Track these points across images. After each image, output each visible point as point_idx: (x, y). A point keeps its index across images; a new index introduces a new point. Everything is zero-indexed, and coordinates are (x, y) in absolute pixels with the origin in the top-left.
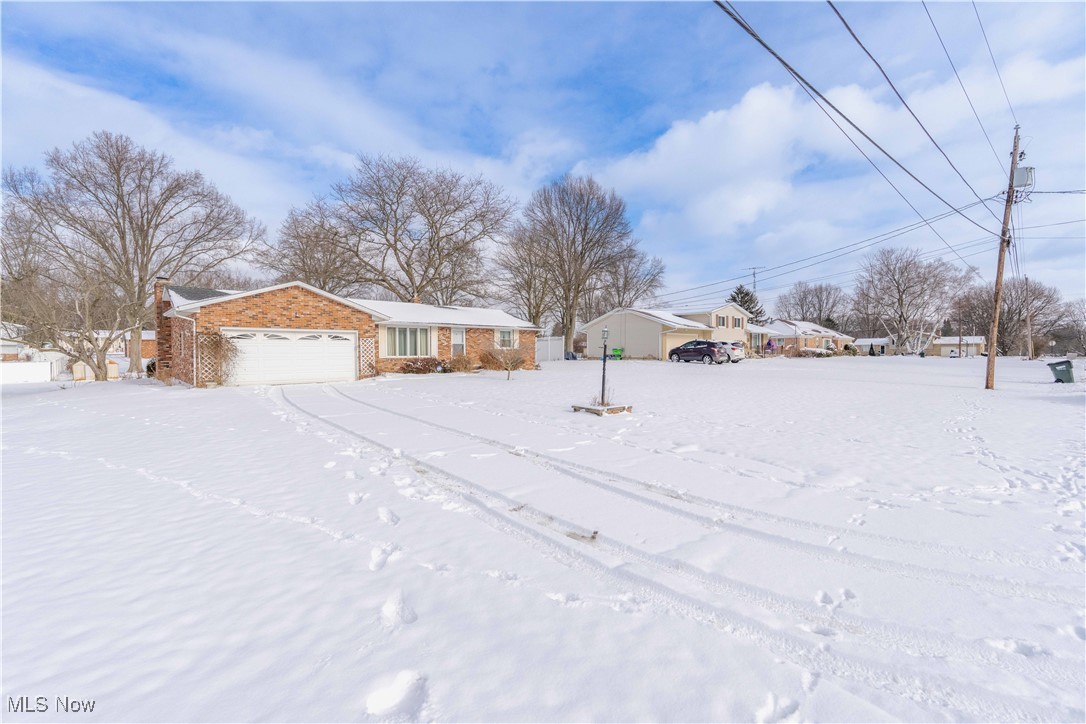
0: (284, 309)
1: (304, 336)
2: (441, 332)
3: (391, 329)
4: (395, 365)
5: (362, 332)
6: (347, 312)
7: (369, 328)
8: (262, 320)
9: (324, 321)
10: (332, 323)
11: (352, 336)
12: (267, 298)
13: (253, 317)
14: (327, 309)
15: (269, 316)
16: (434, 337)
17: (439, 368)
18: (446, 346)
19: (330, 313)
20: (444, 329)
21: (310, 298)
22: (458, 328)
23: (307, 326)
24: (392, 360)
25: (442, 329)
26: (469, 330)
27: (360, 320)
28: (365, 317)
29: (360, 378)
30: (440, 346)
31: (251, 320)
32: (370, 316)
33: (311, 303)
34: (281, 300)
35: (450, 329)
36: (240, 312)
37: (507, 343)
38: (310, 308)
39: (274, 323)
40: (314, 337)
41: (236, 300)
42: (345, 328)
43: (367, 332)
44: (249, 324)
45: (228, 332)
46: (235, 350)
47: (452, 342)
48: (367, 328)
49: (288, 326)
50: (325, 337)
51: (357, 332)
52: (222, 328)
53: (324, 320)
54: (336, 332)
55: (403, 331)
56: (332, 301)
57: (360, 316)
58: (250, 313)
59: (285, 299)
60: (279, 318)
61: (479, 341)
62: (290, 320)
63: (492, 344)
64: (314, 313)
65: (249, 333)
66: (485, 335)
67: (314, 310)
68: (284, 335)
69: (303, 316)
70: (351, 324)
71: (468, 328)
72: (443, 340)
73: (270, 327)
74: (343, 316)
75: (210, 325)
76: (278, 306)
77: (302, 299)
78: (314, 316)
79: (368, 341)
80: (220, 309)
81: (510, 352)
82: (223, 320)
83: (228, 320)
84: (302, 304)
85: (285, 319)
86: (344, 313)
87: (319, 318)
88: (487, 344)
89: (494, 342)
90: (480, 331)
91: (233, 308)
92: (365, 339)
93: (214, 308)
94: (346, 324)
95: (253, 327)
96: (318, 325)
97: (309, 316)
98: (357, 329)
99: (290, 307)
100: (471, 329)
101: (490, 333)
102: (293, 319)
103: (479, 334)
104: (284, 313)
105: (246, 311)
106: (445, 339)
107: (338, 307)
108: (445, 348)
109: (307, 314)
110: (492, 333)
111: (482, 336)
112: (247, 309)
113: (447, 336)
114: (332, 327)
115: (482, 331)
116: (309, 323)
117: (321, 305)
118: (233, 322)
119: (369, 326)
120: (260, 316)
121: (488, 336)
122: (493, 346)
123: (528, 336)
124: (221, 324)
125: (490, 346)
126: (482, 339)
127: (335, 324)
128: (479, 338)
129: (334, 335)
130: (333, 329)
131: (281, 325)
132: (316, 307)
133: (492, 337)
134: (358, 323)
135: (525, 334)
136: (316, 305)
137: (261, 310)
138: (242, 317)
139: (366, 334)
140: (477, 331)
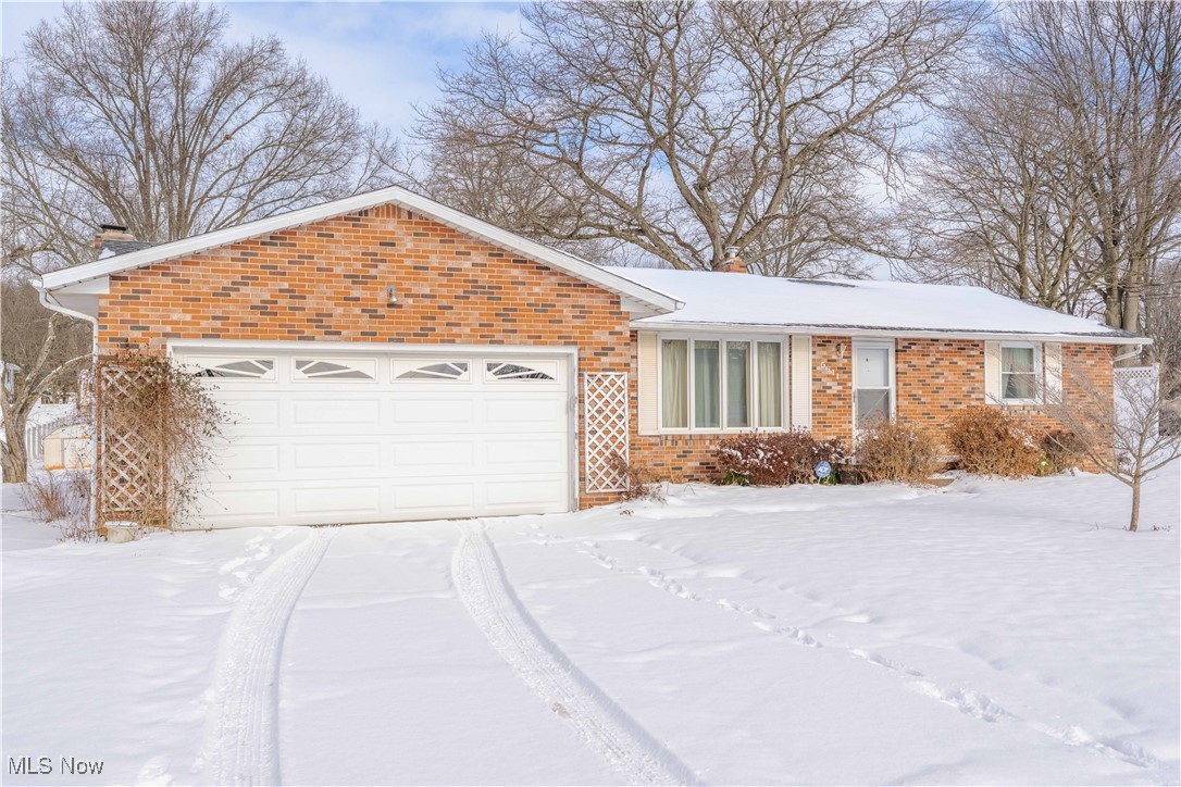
0: (354, 278)
1: (415, 365)
2: (822, 352)
3: (674, 346)
4: (684, 455)
5: (588, 353)
6: (542, 288)
7: (611, 341)
8: (289, 318)
9: (474, 318)
10: (499, 324)
11: (558, 365)
12: (305, 244)
13: (263, 308)
14: (484, 278)
15: (310, 303)
16: (801, 367)
17: (824, 469)
18: (838, 396)
19: (491, 293)
20: (832, 343)
21: (432, 243)
22: (871, 336)
23: (423, 335)
24: (675, 439)
25: (823, 342)
26: (906, 346)
27: (583, 313)
28: (599, 301)
29: (584, 503)
30: (819, 395)
31: (257, 317)
32: (615, 300)
33: (434, 260)
34: (345, 252)
35: (847, 341)
36: (226, 292)
37: (1022, 387)
38: (433, 274)
39: (324, 326)
40: (444, 368)
41: (215, 253)
42: (537, 339)
43: (606, 350)
44: (250, 330)
45: (186, 358)
46: (210, 416)
47: (855, 385)
48: (603, 337)
49: (369, 335)
50: (477, 368)
51: (573, 350)
52: (171, 344)
53: (473, 313)
54: (510, 352)
55: (708, 351)
56: (498, 253)
57: (584, 299)
58: (255, 294)
59: (358, 249)
60: (340, 310)
61: (936, 381)
62: (373, 314)
63: (978, 388)
64: (444, 291)
65: (252, 359)
66: (955, 360)
67: (444, 280)
68: (354, 365)
69: (411, 301)
70: (556, 327)
71: (905, 339)
72: (829, 376)
73: (312, 338)
74: (532, 300)
75: (138, 334)
76: (338, 270)
77: (410, 245)
78: (445, 302)
79: (606, 383)
80: (168, 281)
81: (1034, 413)
82: (175, 317)
83: (188, 317)
84: (408, 262)
85: (357, 311)
86: (536, 289)
87: (459, 306)
88: (964, 389)
89: (984, 381)
90: (941, 348)
91: (202, 280)
92: (599, 375)
93: (149, 280)
94: (540, 326)
95: (263, 338)
96: (455, 330)
97: (427, 302)
98: (576, 343)
99: (373, 272)
100: (912, 342)
101: (972, 353)
102: (381, 311)
103: (938, 355)
104: (354, 294)
105: (243, 289)
106: (832, 372)
107: (515, 272)
108: (834, 403)
109: (424, 296)
110: (978, 353)
111: (947, 363)
112: (246, 280)
113: (841, 365)
114: (498, 336)
115: (948, 348)
116: (430, 324)
117: (467, 265)
118: (204, 324)
119: (611, 333)
120: (283, 302)
121: (964, 363)
122: (981, 396)
123: (1089, 362)
124: (168, 329)
125: (973, 396)
126: (946, 374)
127: (509, 326)
128: (938, 370)
129: (505, 363)
130: (501, 342)
131: (344, 332)
132: (450, 273)
133: (978, 367)
134: (578, 322)
135: (1080, 357)
136: (451, 264)
137: (286, 285)
138: (231, 307)
139: (603, 359)
140: (931, 348)
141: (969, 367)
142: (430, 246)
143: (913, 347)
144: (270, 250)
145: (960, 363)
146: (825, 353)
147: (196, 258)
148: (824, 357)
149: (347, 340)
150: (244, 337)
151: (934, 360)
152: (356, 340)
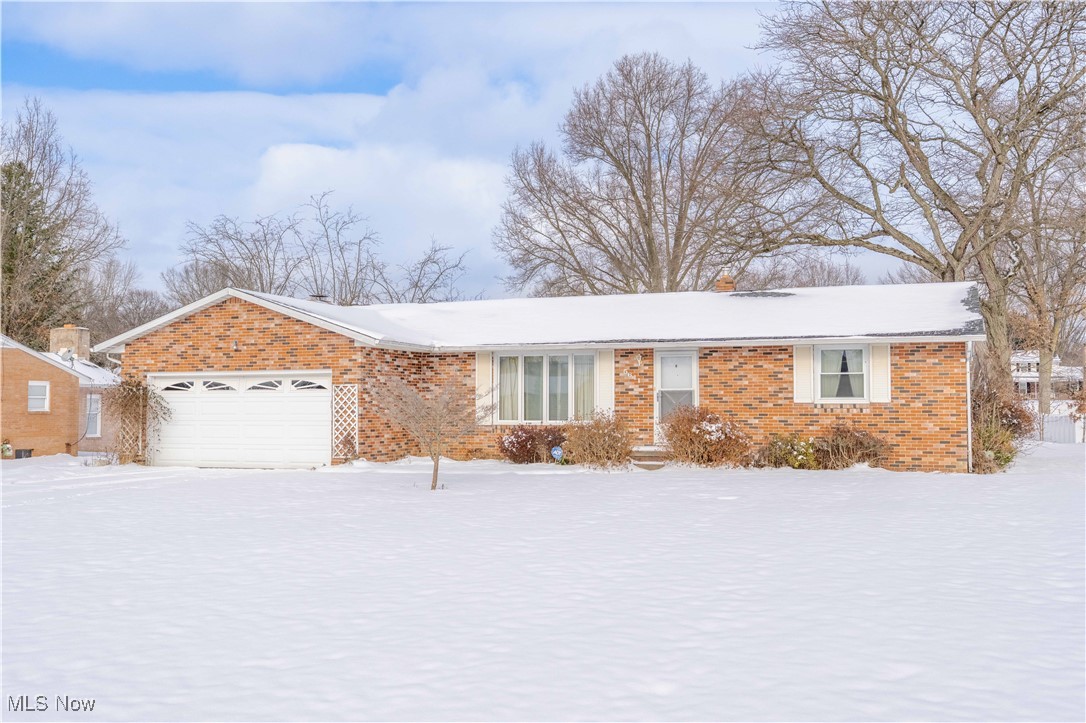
0: (220, 337)
1: (256, 383)
2: (624, 362)
3: (509, 361)
5: (337, 373)
7: (349, 364)
8: (193, 361)
9: (276, 355)
10: (289, 357)
11: (326, 381)
12: (200, 320)
13: (182, 356)
14: (281, 332)
15: (201, 352)
16: (603, 374)
17: (558, 453)
18: (640, 397)
19: (285, 340)
20: (636, 355)
21: (255, 315)
22: (677, 349)
23: (251, 366)
25: (626, 354)
26: (709, 353)
27: (333, 348)
28: (341, 342)
29: (335, 462)
30: (621, 396)
31: (179, 360)
32: (352, 340)
33: (256, 325)
34: (216, 324)
35: (648, 354)
36: (166, 349)
38: (255, 332)
39: (208, 362)
40: (270, 385)
42: (308, 366)
43: (347, 371)
44: (177, 367)
45: (157, 383)
46: (167, 412)
47: (657, 387)
48: (345, 363)
49: (226, 367)
51: (330, 371)
52: (149, 375)
53: (275, 353)
54: (302, 374)
56: (288, 317)
57: (334, 341)
58: (179, 348)
59: (221, 322)
60: (213, 355)
61: (739, 383)
62: (228, 355)
63: (786, 388)
64: (261, 341)
65: (185, 381)
66: (760, 363)
67: (261, 335)
68: (228, 383)
69: (245, 347)
70: (318, 358)
71: (705, 348)
72: (631, 380)
73: (201, 370)
74: (306, 343)
75: (134, 371)
76: (213, 334)
77: (245, 317)
78: (261, 347)
79: (345, 391)
80: (145, 345)
81: (855, 411)
82: (148, 362)
83: (153, 362)
84: (244, 326)
85: (221, 354)
86: (308, 336)
87: (269, 348)
88: (770, 389)
89: (792, 382)
90: (744, 354)
91: (159, 343)
92: (341, 386)
93: (139, 345)
94: (310, 358)
95: (182, 371)
96: (266, 362)
97: (253, 347)
98: (329, 367)
99: (228, 333)
100: (714, 350)
101: (780, 357)
102: (232, 354)
103: (742, 360)
104: (220, 345)
105: (174, 347)
106: (634, 378)
107: (297, 327)
108: (635, 402)
109: (252, 344)
110: (787, 356)
111: (752, 366)
112: (176, 341)
113: (642, 372)
114: (288, 365)
115: (752, 354)
116: (254, 360)
117: (272, 325)
118: (159, 365)
119: (350, 360)
120: (190, 352)
121: (771, 366)
122: (790, 395)
123: (931, 361)
124: (145, 368)
125: (780, 395)
126: (749, 376)
127: (293, 359)
128: (742, 373)
129: (301, 380)
130: (289, 368)
131: (215, 366)
132: (264, 331)
133: (787, 369)
134: (331, 355)
135: (917, 356)
136: (265, 326)
137: (191, 343)
138: (169, 356)
139: (345, 376)
140: (734, 354)
141: (776, 370)
142: (254, 317)
143: (714, 354)
144: (185, 326)
145: (765, 366)
146: (627, 362)
147: (155, 333)
148: (627, 365)
149: (217, 370)
150: (175, 371)
151: (737, 364)
152: (220, 370)
